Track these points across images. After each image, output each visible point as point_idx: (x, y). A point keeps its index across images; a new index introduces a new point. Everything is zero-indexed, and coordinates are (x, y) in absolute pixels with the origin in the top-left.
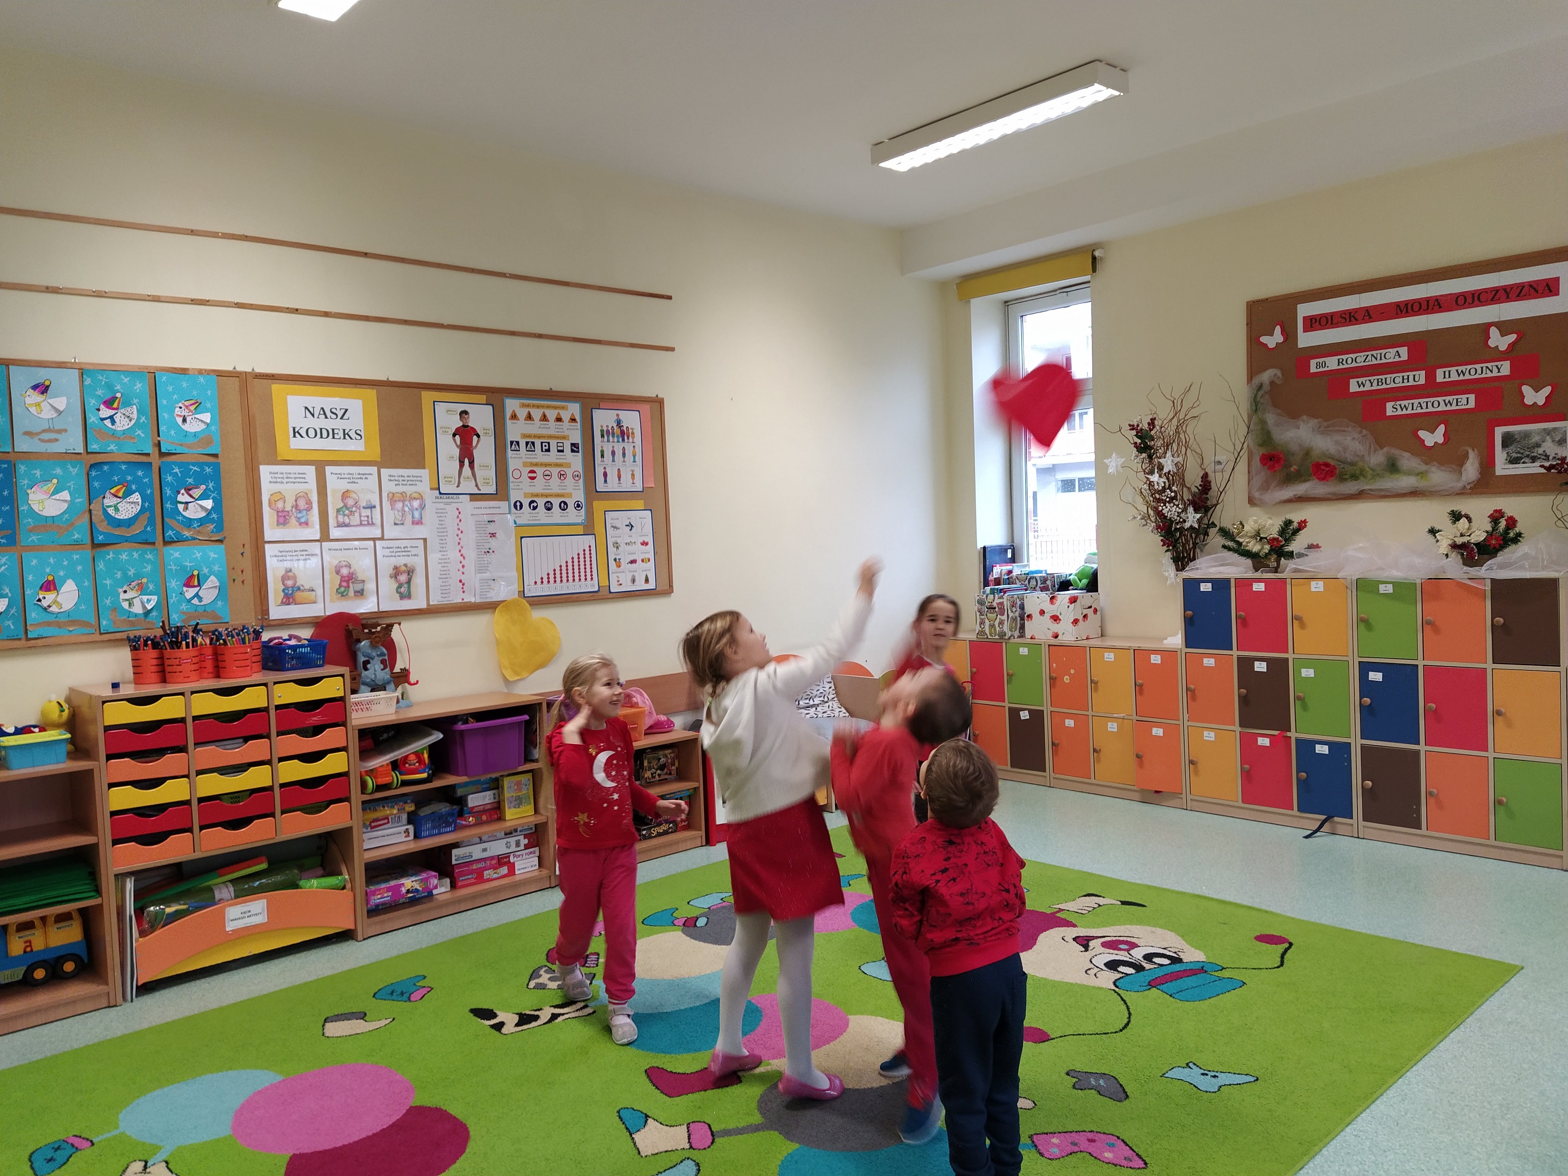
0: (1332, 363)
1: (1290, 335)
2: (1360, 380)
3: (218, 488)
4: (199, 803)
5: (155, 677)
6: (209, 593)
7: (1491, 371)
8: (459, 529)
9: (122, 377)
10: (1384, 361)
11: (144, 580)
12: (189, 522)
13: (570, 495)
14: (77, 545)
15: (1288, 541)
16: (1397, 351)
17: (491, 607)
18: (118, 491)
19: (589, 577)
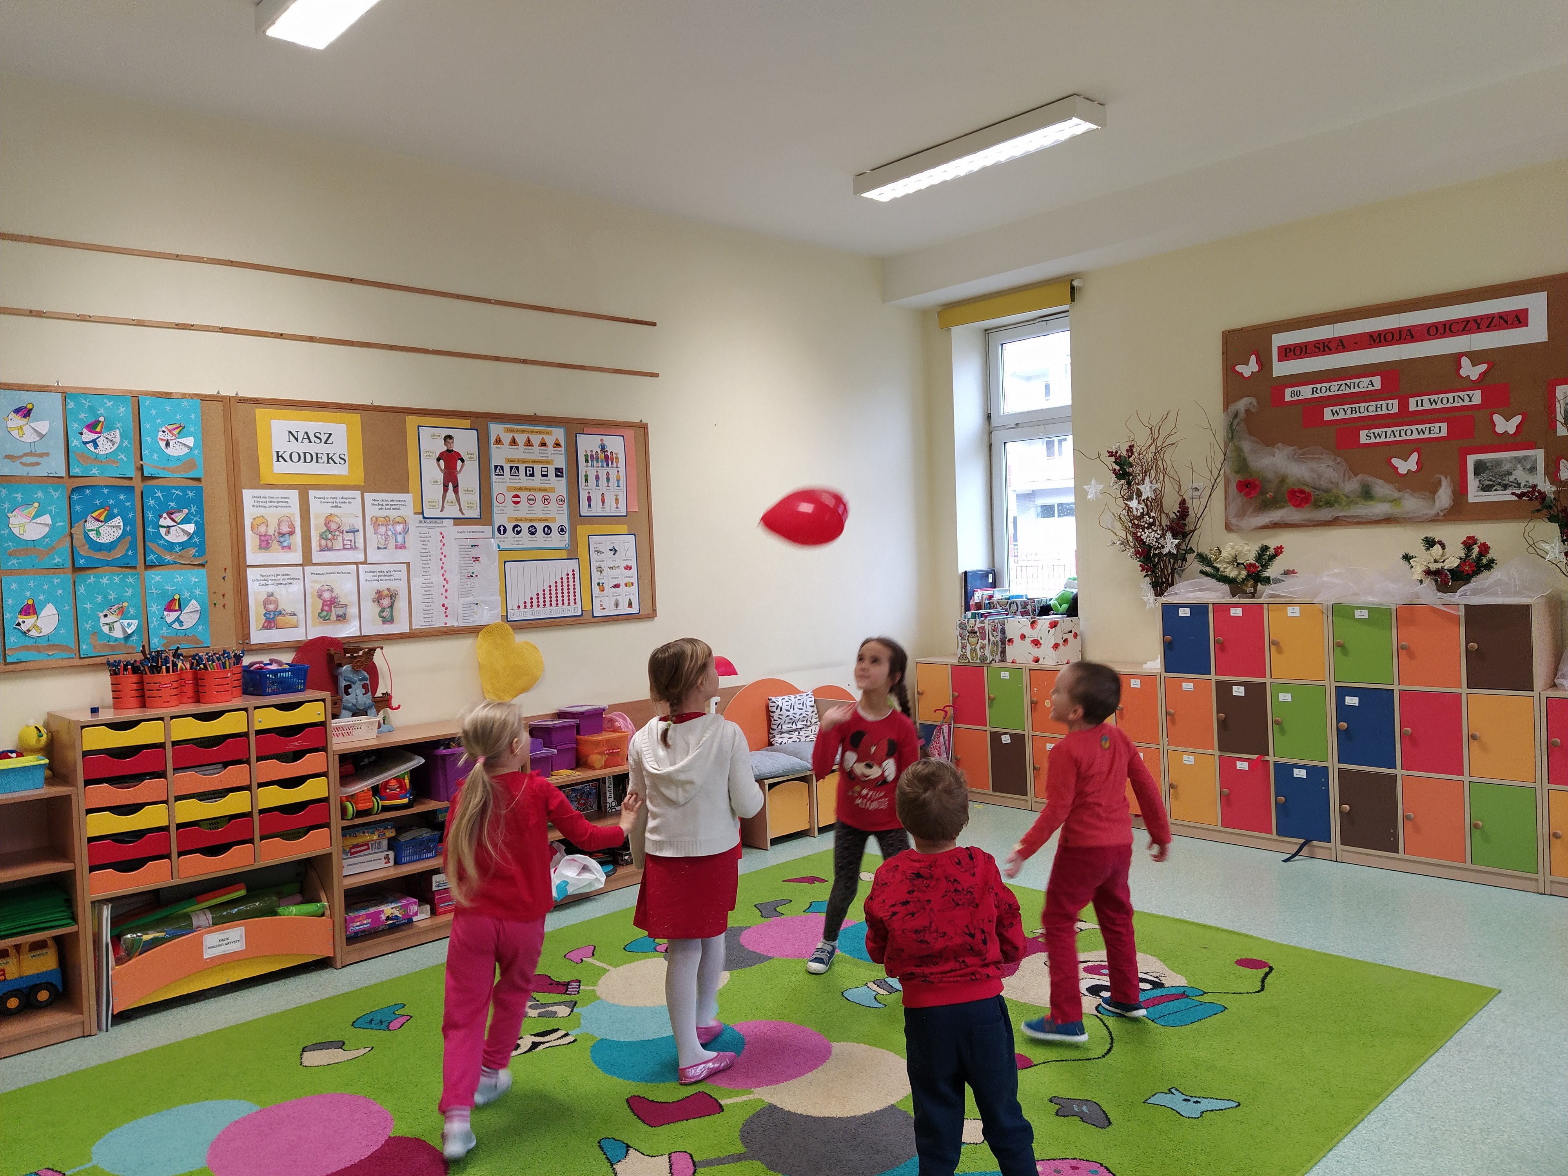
0: (1306, 392)
1: (1265, 364)
2: (1334, 409)
3: (200, 512)
4: (177, 829)
5: (134, 702)
6: (189, 617)
7: (1463, 401)
8: (442, 553)
9: (106, 401)
10: (1357, 390)
11: (125, 604)
12: (170, 547)
13: (554, 520)
14: (57, 569)
15: (1265, 566)
16: (1371, 381)
17: (474, 631)
18: (100, 514)
19: (572, 601)
